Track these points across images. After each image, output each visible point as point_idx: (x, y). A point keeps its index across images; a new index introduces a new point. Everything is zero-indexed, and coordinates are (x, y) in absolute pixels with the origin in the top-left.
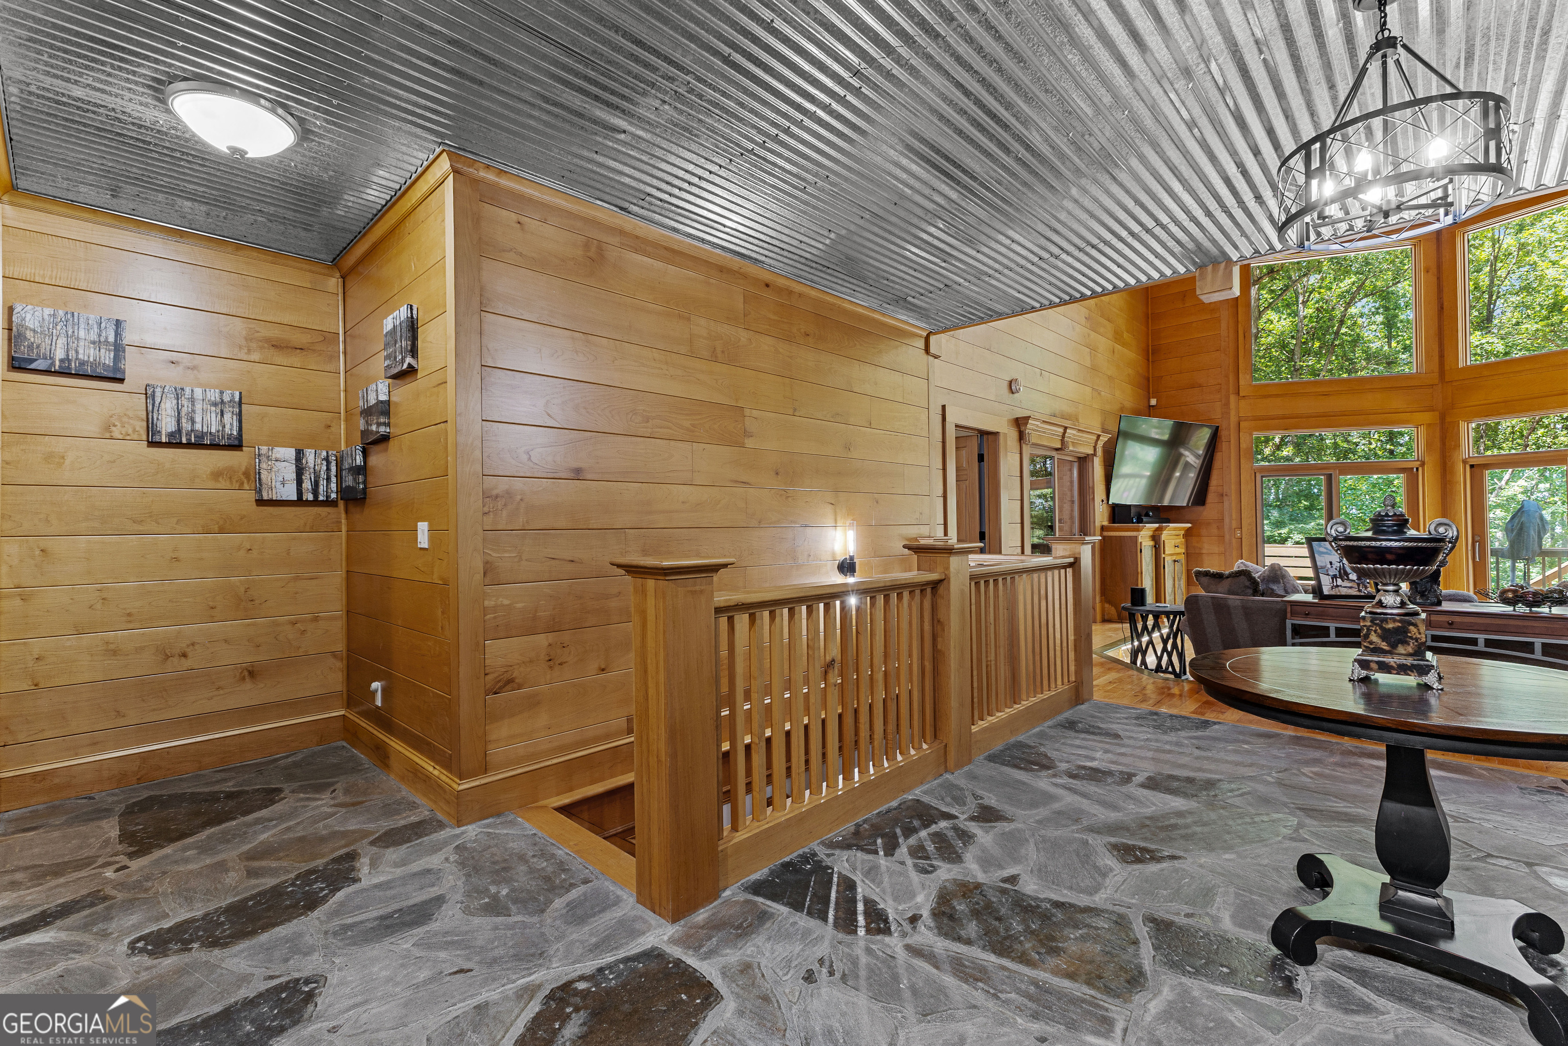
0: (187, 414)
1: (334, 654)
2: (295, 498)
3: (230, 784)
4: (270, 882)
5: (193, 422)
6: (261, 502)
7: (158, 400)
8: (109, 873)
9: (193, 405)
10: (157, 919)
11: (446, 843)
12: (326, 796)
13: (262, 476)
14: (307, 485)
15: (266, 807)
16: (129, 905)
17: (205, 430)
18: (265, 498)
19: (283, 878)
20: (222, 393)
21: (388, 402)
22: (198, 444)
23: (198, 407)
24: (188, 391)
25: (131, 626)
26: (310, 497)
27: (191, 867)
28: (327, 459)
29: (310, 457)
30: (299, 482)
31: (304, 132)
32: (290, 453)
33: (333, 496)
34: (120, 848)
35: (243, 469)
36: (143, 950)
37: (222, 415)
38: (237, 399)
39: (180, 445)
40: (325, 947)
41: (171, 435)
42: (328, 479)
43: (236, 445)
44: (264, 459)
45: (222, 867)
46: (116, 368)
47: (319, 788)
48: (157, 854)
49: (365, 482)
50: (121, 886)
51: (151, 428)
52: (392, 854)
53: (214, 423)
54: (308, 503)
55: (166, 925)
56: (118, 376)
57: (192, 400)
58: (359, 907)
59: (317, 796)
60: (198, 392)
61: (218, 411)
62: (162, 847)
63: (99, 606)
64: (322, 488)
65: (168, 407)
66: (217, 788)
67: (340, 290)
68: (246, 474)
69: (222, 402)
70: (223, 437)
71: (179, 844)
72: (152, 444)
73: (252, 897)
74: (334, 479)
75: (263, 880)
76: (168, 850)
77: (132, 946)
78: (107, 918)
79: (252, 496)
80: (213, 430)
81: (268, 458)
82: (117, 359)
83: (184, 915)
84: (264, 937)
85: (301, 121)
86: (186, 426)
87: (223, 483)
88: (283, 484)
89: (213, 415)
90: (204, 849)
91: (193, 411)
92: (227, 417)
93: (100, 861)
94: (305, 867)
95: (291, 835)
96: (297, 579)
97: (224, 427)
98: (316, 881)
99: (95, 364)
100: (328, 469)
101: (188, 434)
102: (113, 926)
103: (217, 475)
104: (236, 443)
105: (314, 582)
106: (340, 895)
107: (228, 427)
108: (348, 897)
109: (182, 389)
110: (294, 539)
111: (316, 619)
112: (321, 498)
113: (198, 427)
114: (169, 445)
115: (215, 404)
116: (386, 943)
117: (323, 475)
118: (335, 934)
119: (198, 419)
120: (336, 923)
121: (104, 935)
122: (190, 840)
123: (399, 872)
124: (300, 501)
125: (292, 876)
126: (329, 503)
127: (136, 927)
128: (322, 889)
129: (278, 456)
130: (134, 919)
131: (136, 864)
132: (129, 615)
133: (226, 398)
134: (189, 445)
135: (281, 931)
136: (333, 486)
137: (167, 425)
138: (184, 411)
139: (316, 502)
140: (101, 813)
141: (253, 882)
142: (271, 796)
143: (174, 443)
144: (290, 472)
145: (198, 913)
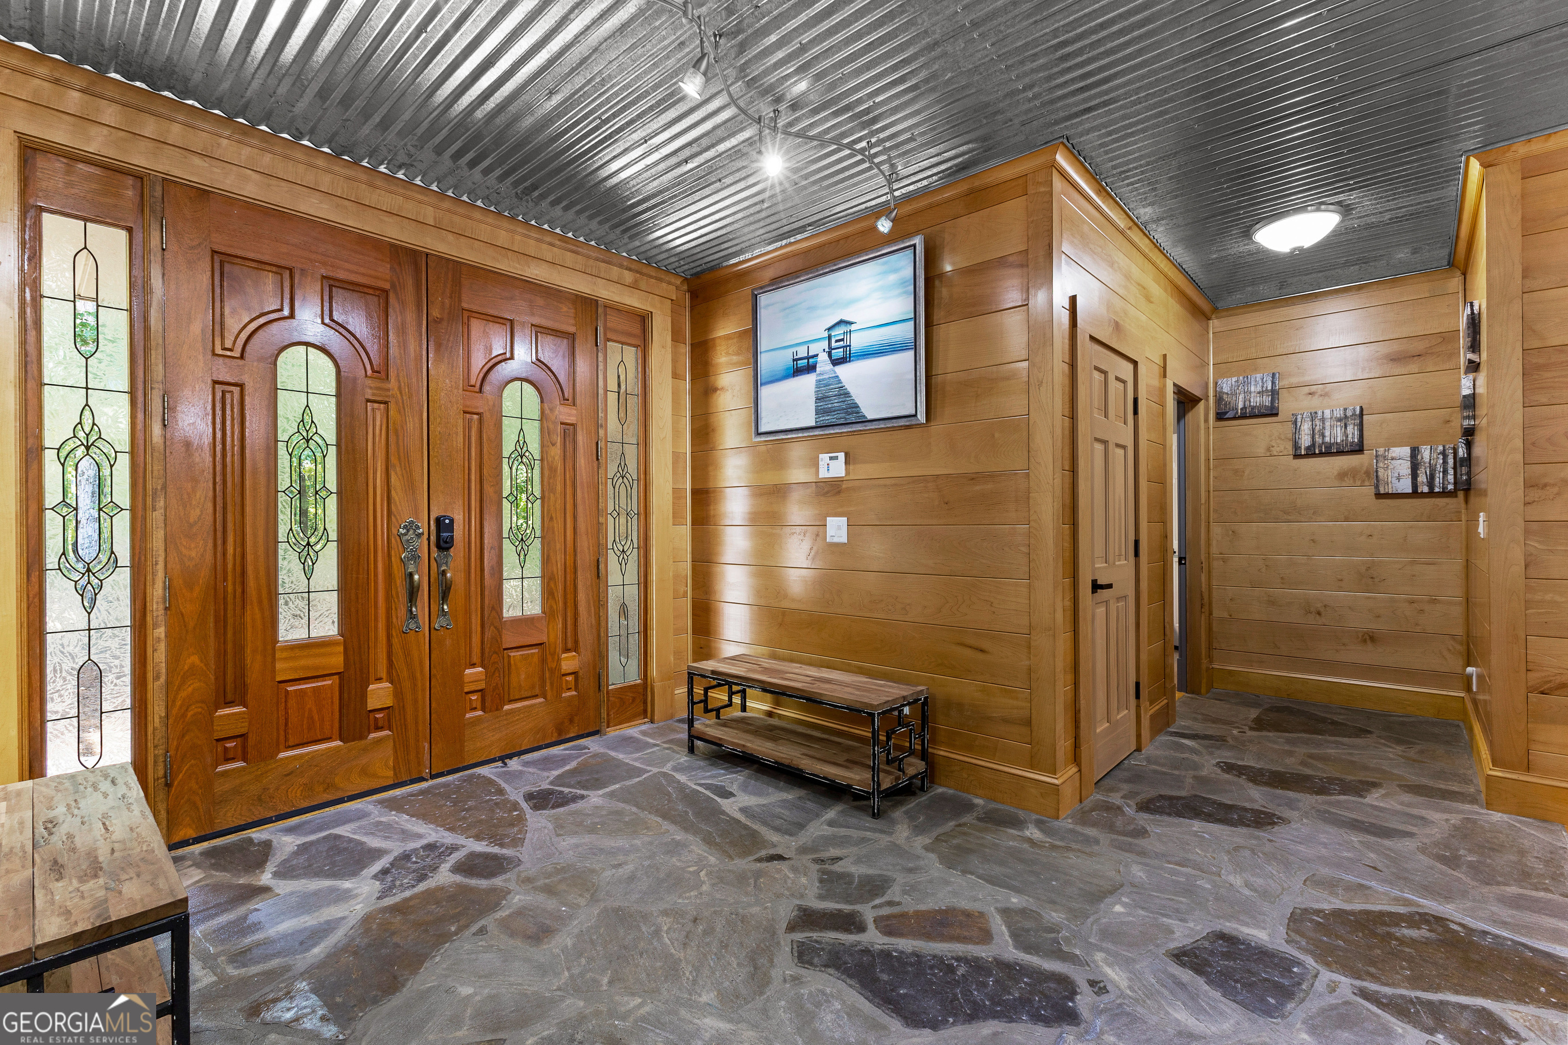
0: (1319, 431)
1: (1453, 636)
2: (1409, 490)
3: (1342, 717)
4: (1308, 772)
5: (1323, 436)
6: (1379, 496)
7: (1299, 424)
8: (1235, 732)
9: (1324, 423)
10: (1238, 759)
11: (1462, 812)
12: (1399, 749)
13: (1380, 474)
14: (1422, 478)
15: (1350, 737)
16: (1232, 748)
17: (1333, 441)
18: (1382, 491)
19: (1319, 774)
20: (1345, 410)
21: (1474, 395)
22: (1330, 451)
23: (1328, 424)
24: (1320, 414)
25: (1283, 586)
26: (1426, 489)
27: (1276, 746)
28: (1444, 454)
29: (1426, 453)
30: (1414, 475)
31: (1345, 209)
32: (1406, 451)
33: (1451, 487)
34: (1250, 723)
35: (1365, 469)
36: (1221, 767)
37: (1346, 428)
38: (1358, 412)
39: (1314, 455)
40: (1306, 813)
41: (1308, 448)
42: (1445, 472)
43: (1358, 449)
44: (1381, 459)
45: (1290, 753)
46: (1272, 407)
47: (1399, 742)
48: (1264, 733)
49: (1469, 473)
50: (1235, 738)
51: (1296, 447)
52: (1407, 798)
53: (1339, 435)
54: (1423, 495)
55: (1240, 763)
56: (1274, 412)
57: (1323, 420)
58: (1347, 808)
59: (1394, 746)
60: (1327, 413)
61: (1343, 425)
62: (1269, 731)
63: (1264, 570)
64: (1438, 481)
65: (1306, 427)
66: (1329, 716)
67: (1461, 288)
68: (1367, 473)
69: (1346, 417)
70: (1346, 445)
71: (1279, 734)
72: (1297, 456)
73: (1289, 773)
74: (1451, 472)
75: (1305, 769)
76: (1271, 734)
77: (1218, 763)
78: (1218, 748)
79: (1372, 490)
80: (1339, 441)
81: (1385, 458)
82: (1272, 401)
83: (1252, 763)
84: (1279, 792)
85: (1339, 203)
86: (1319, 440)
87: (1348, 481)
88: (1399, 479)
89: (1339, 429)
90: (1289, 741)
91: (1324, 428)
92: (1350, 429)
93: (1236, 725)
94: (1338, 775)
95: (1349, 758)
96: (1413, 563)
97: (1347, 437)
98: (1337, 784)
99: (1261, 406)
100: (1445, 462)
101: (1320, 446)
102: (1218, 752)
103: (1342, 475)
104: (1357, 448)
105: (1432, 567)
106: (1342, 798)
107: (1350, 436)
108: (1345, 801)
109: (1316, 413)
110: (1411, 527)
111: (1434, 601)
112: (1437, 490)
113: (1327, 439)
114: (1307, 456)
115: (1340, 420)
116: (1342, 831)
117: (1439, 468)
118: (1318, 811)
119: (1327, 433)
120: (1326, 807)
121: (1211, 753)
122: (1287, 734)
123: (1399, 807)
124: (1415, 493)
125: (1325, 776)
126: (1445, 494)
127: (1226, 757)
128: (1335, 790)
129: (1394, 455)
130: (1229, 754)
131: (1250, 733)
132: (1282, 578)
133: (1349, 413)
134: (1321, 454)
135: (1291, 794)
136: (1451, 478)
137: (1305, 441)
138: (1317, 428)
139: (1431, 494)
140: (1255, 704)
141: (1300, 768)
142: (1362, 732)
143: (1311, 453)
144: (1404, 468)
145: (1258, 766)
